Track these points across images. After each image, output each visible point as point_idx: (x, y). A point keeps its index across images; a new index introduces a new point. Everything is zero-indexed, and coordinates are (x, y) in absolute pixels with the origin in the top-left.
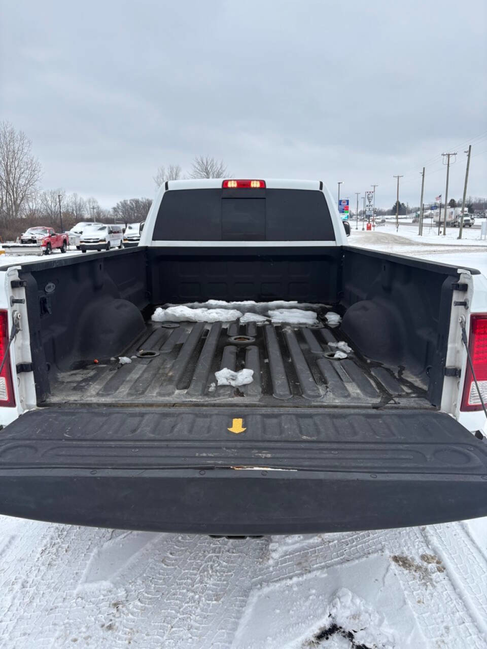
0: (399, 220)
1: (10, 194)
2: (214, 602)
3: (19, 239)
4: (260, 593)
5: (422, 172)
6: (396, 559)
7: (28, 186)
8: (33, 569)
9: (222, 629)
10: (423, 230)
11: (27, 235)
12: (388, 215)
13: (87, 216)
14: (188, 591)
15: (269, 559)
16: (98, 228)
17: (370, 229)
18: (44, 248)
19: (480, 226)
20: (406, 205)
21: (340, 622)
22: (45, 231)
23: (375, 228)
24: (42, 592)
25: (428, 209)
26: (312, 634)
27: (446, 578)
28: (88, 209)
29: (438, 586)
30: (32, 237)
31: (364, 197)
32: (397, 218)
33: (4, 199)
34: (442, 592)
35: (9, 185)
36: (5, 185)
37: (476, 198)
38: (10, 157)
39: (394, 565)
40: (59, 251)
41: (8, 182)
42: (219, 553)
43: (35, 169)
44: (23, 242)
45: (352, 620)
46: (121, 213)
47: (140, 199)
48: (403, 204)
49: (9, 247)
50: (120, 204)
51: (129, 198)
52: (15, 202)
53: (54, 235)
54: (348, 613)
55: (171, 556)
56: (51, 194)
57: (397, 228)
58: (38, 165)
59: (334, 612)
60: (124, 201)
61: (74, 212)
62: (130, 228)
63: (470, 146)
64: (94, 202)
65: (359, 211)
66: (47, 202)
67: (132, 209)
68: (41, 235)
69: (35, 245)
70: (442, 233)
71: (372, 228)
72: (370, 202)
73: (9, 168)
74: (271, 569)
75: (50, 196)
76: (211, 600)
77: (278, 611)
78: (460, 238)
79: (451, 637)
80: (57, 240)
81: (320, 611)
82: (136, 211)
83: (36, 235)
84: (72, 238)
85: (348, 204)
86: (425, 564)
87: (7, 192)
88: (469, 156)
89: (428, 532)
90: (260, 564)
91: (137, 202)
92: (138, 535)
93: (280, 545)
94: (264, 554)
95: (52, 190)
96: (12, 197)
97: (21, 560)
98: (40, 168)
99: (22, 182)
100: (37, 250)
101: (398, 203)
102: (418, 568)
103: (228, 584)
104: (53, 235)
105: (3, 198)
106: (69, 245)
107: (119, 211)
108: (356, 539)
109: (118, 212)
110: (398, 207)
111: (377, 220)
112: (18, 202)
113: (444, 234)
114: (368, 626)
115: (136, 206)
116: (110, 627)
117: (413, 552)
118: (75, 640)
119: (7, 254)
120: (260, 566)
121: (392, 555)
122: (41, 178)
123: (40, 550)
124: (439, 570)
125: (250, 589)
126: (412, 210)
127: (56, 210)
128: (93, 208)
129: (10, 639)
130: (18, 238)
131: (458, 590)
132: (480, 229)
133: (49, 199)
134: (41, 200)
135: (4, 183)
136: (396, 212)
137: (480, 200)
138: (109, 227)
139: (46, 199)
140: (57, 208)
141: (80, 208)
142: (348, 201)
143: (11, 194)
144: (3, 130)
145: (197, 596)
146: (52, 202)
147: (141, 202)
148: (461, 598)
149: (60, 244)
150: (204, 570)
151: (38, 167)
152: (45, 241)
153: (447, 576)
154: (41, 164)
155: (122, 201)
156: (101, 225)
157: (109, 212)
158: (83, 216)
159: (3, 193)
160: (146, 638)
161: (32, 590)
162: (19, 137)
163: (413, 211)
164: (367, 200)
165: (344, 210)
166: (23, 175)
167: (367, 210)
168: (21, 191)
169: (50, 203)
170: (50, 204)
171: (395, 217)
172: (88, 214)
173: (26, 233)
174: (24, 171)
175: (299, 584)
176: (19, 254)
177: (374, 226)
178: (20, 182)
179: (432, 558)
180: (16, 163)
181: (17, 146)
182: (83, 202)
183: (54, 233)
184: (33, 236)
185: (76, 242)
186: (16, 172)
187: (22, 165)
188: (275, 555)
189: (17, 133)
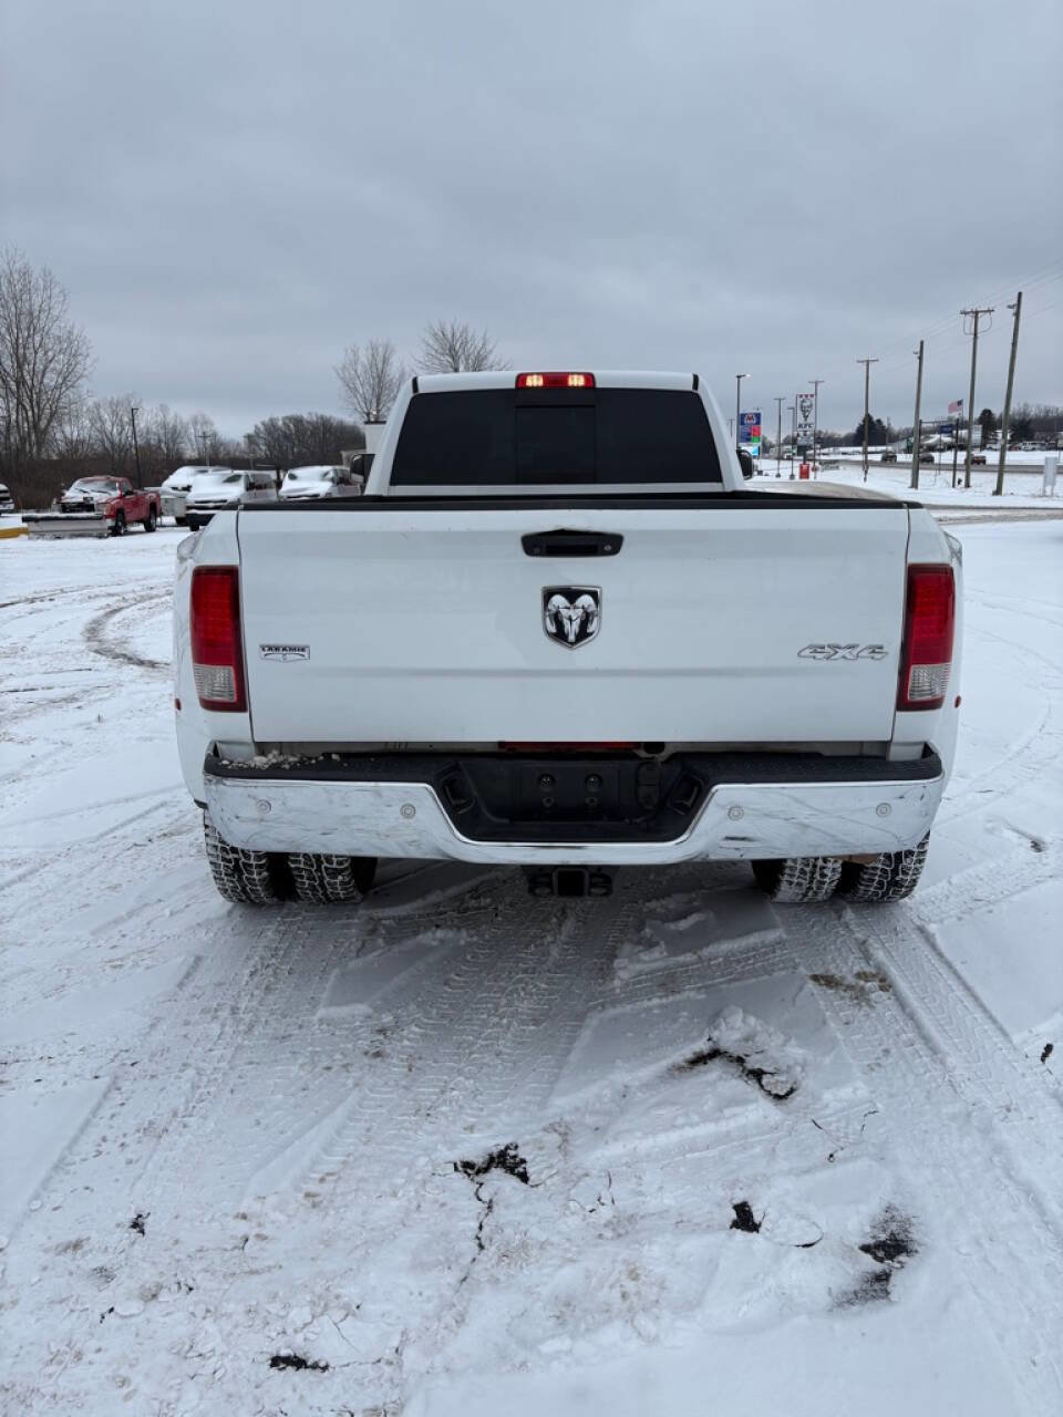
0: (870, 457)
1: (24, 407)
2: (533, 1028)
3: (58, 503)
4: (602, 1015)
5: (918, 350)
6: (815, 978)
7: (64, 389)
8: (243, 994)
9: (546, 1054)
10: (920, 476)
11: (73, 494)
12: (847, 445)
13: (190, 453)
14: (489, 1016)
15: (613, 979)
16: (225, 478)
17: (808, 477)
18: (110, 523)
19: (1042, 467)
20: (885, 424)
21: (723, 1046)
22: (111, 485)
23: (819, 473)
24: (264, 1020)
25: (934, 431)
26: (682, 1058)
27: (893, 997)
28: (193, 438)
29: (879, 1007)
30: (85, 499)
31: (794, 405)
32: (866, 453)
33: (14, 417)
34: (884, 1013)
35: (23, 386)
36: (14, 388)
37: (1038, 407)
38: (23, 326)
39: (811, 985)
40: (141, 527)
41: (20, 382)
42: (533, 973)
43: (76, 351)
44: (65, 508)
45: (743, 1043)
46: (264, 448)
47: (305, 416)
48: (879, 421)
49: (36, 520)
50: (262, 428)
51: (280, 413)
52: (35, 425)
53: (131, 493)
54: (737, 1036)
55: (457, 978)
56: (111, 407)
57: (866, 472)
58: (84, 343)
59: (715, 1034)
60: (271, 420)
61: (163, 445)
62: (293, 477)
63: (1020, 294)
64: (206, 423)
65: (783, 437)
66: (103, 423)
67: (287, 437)
68: (104, 495)
69: (92, 514)
70: (963, 483)
71: (812, 474)
72: (806, 417)
73: (21, 351)
74: (618, 991)
75: (109, 410)
76: (528, 1025)
77: (630, 1035)
78: (998, 492)
79: (891, 1060)
80: (136, 504)
81: (695, 1034)
82: (296, 442)
83: (93, 494)
84: (166, 501)
85: (758, 423)
86: (862, 983)
87: (19, 403)
88: (1017, 315)
89: (871, 945)
90: (600, 985)
91: (298, 421)
92: (400, 952)
93: (631, 962)
94: (606, 972)
95: (112, 398)
96: (30, 413)
97: (220, 984)
98: (88, 349)
99: (51, 379)
100: (95, 525)
101: (868, 418)
102: (850, 987)
103: (551, 1009)
104: (128, 493)
105: (10, 416)
106: (161, 514)
107: (261, 442)
108: (754, 956)
109: (257, 445)
110: (866, 427)
111: (823, 458)
112: (43, 424)
113: (967, 485)
114: (766, 1047)
115: (297, 431)
116: (378, 1054)
117: (844, 970)
118: (328, 1068)
119: (31, 535)
120: (600, 989)
121: (810, 974)
122: (90, 370)
123: (247, 972)
124: (882, 988)
125: (586, 1013)
126: (899, 433)
127: (123, 441)
128: (205, 436)
129: (231, 1068)
130: (55, 501)
131: (908, 1010)
132: (1042, 473)
133: (106, 416)
134: (90, 420)
135: (12, 383)
136: (863, 439)
137: (1047, 412)
138: (247, 476)
139: (100, 418)
140: (123, 436)
141: (174, 435)
142: (758, 416)
143: (28, 408)
144: (6, 267)
145: (505, 1021)
146: (113, 425)
147: (308, 422)
148: (912, 1018)
149: (144, 513)
150: (511, 993)
151: (84, 348)
152: (113, 506)
153: (895, 995)
154: (90, 341)
155: (266, 419)
156: (229, 472)
157: (238, 444)
158: (183, 454)
159: (11, 405)
160: (434, 1065)
161: (248, 1018)
162: (41, 282)
163: (901, 436)
164: (799, 411)
165: (749, 434)
166: (52, 365)
167: (801, 434)
168: (48, 400)
169: (108, 425)
170: (110, 428)
171: (860, 449)
172: (193, 450)
173: (72, 489)
174: (54, 356)
175: (661, 1006)
176: (58, 534)
177: (815, 469)
178: (46, 381)
179: (874, 976)
180: (37, 339)
181: (37, 301)
182: (181, 422)
183: (130, 489)
184: (86, 495)
185: (176, 509)
186: (37, 360)
187: (49, 343)
188: (624, 975)
189: (36, 273)
